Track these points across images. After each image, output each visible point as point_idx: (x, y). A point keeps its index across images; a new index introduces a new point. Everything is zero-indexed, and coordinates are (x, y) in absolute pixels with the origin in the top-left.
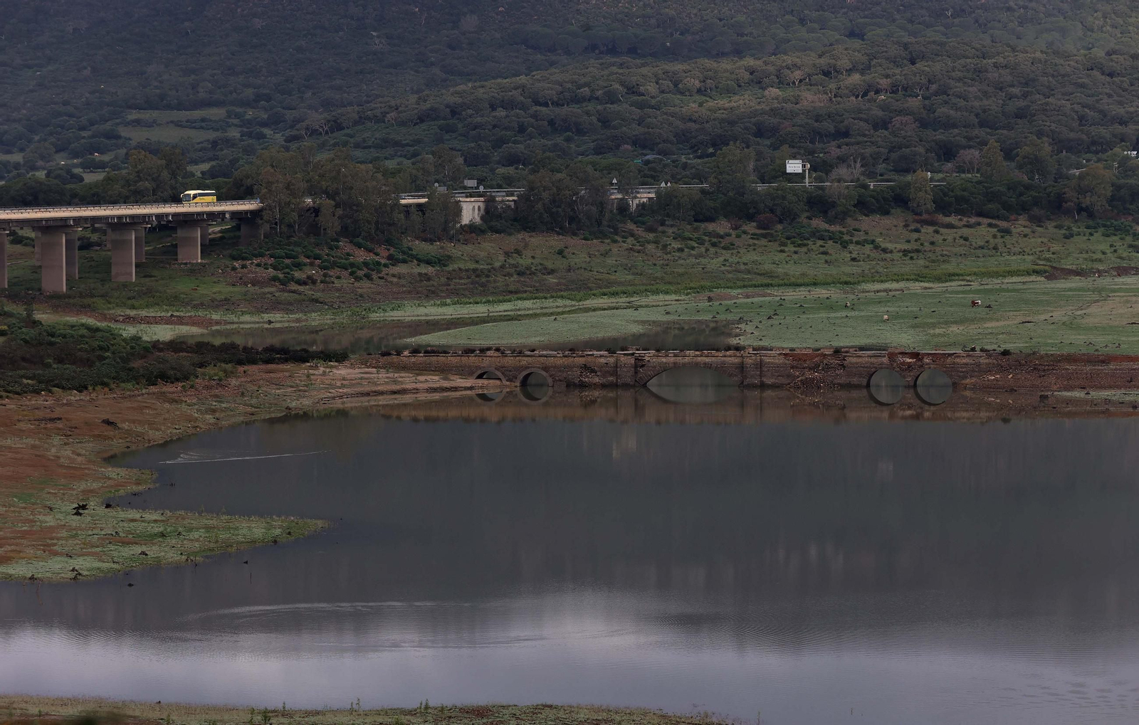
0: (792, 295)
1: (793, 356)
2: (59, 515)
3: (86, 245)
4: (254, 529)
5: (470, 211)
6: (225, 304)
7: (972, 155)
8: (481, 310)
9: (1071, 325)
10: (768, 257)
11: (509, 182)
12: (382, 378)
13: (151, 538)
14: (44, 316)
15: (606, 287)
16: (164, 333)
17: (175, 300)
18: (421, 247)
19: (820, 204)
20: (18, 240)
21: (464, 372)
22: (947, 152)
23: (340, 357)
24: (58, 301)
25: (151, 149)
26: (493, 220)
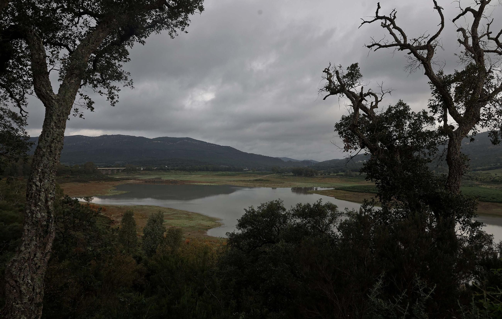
0: (166, 176)
1: (166, 180)
2: (109, 191)
3: (112, 171)
4: (124, 192)
5: (142, 169)
6: (123, 175)
7: (179, 166)
8: (143, 176)
9: (186, 178)
10: (165, 173)
11: (145, 167)
12: (135, 181)
13: (116, 193)
14: (108, 176)
15: (152, 175)
16: (118, 177)
17: (119, 175)
18: (138, 171)
19: (168, 169)
20: (106, 170)
21: (141, 181)
22: (177, 166)
23: (132, 179)
24: (109, 175)
25: (118, 164)
26: (144, 170)
